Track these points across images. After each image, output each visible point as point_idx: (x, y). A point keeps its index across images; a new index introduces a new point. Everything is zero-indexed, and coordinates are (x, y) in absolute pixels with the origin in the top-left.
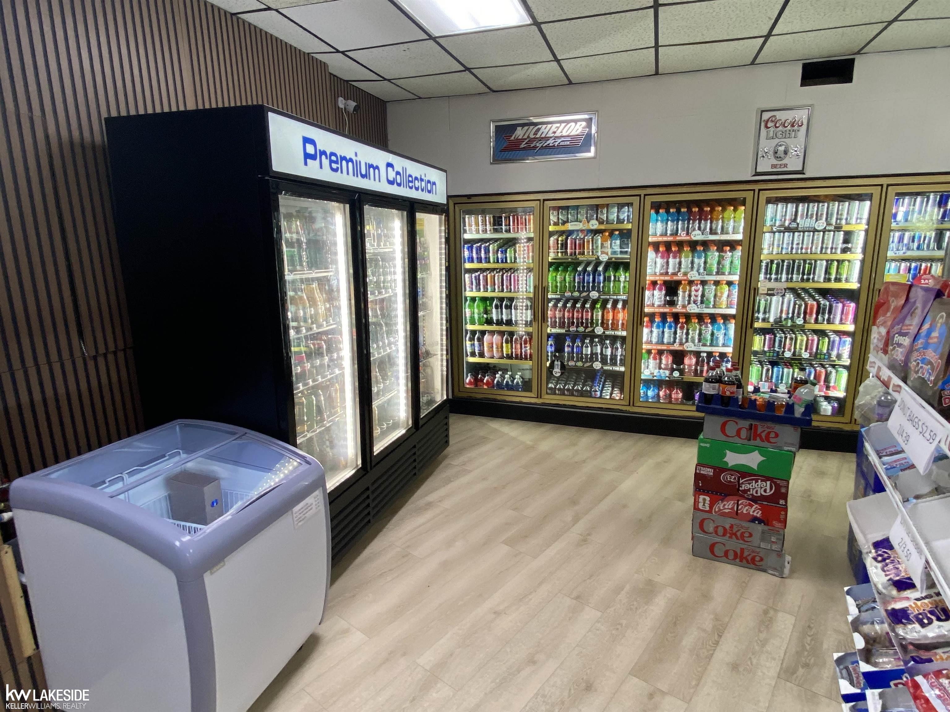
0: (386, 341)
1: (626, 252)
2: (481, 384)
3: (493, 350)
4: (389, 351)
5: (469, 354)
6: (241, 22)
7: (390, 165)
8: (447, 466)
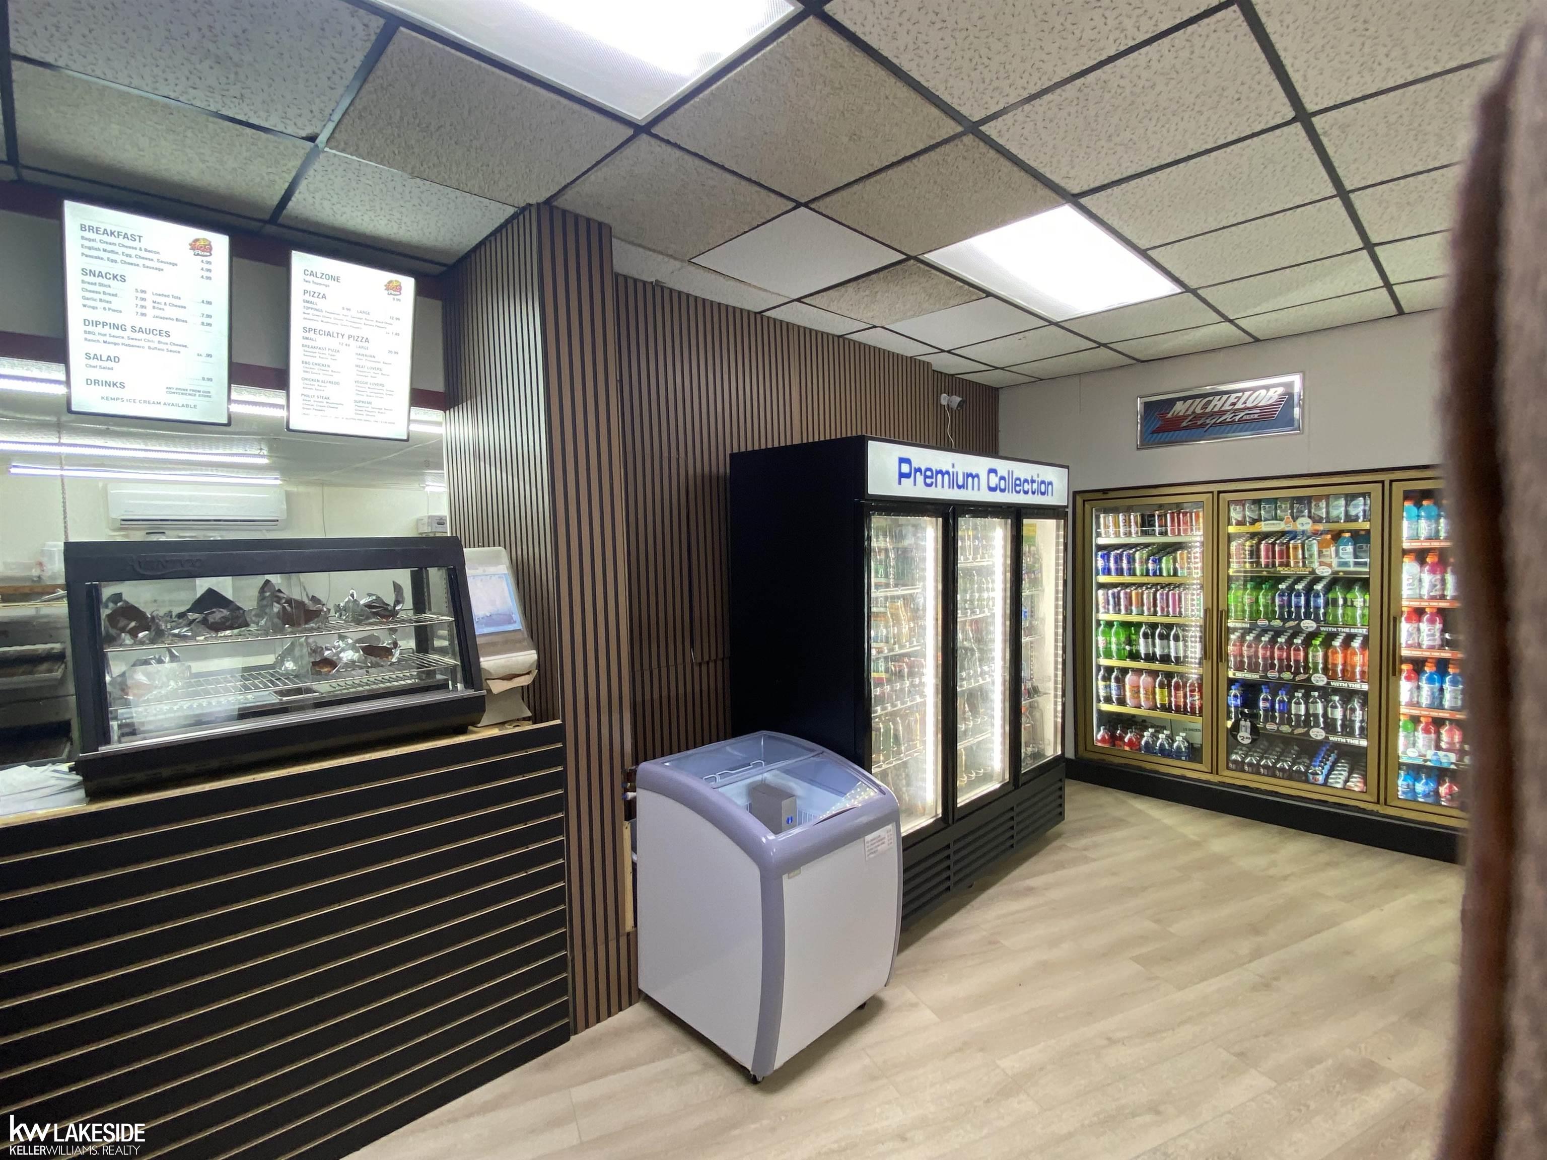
0: (979, 670)
1: (1365, 564)
2: (1121, 743)
3: (1139, 697)
4: (981, 682)
5: (1102, 699)
6: (847, 342)
7: (992, 471)
8: (1060, 848)
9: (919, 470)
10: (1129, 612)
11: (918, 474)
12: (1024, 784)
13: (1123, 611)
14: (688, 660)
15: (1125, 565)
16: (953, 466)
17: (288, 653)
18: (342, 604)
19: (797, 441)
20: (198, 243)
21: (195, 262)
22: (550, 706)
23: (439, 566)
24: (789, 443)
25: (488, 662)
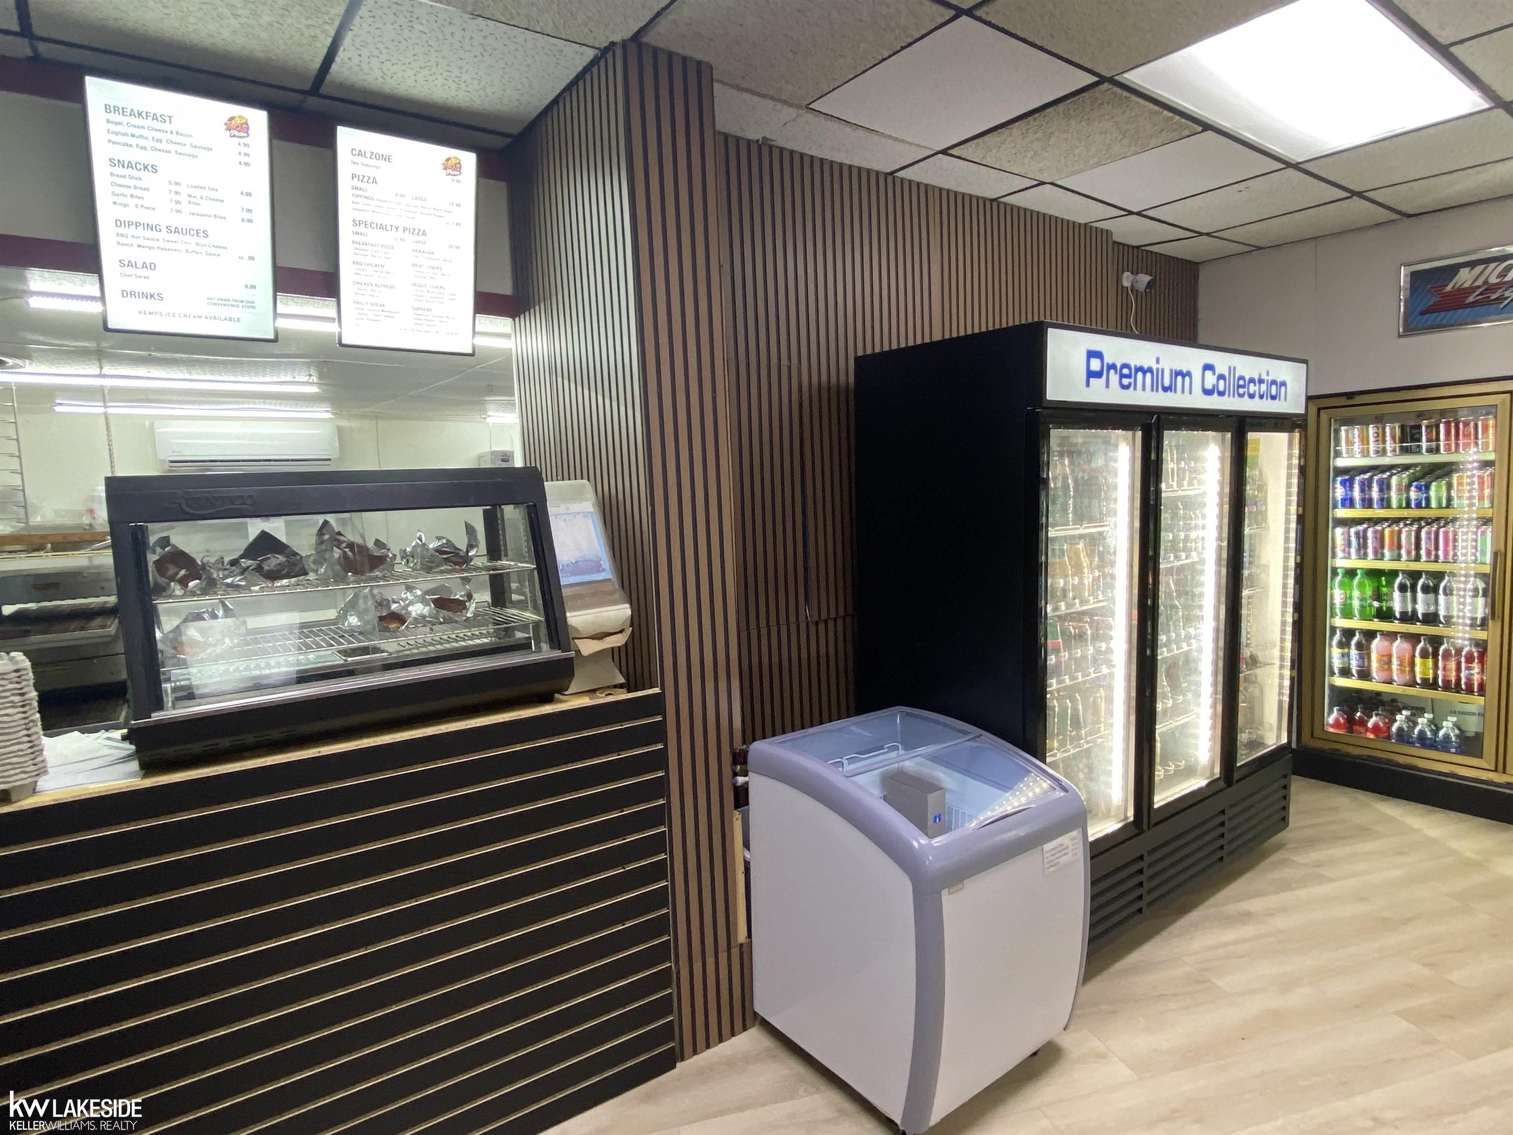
2: (1362, 729)
3: (1390, 670)
4: (1186, 648)
5: (1336, 671)
6: (1002, 207)
7: (1208, 367)
8: (1284, 862)
9: (1112, 367)
10: (1380, 556)
11: (1112, 371)
12: (1238, 781)
13: (1371, 555)
14: (802, 618)
15: (1375, 494)
16: (1158, 361)
17: (351, 606)
18: (408, 550)
19: (937, 337)
20: (233, 122)
21: (231, 144)
22: (646, 672)
23: (516, 504)
24: (927, 340)
25: (576, 618)
